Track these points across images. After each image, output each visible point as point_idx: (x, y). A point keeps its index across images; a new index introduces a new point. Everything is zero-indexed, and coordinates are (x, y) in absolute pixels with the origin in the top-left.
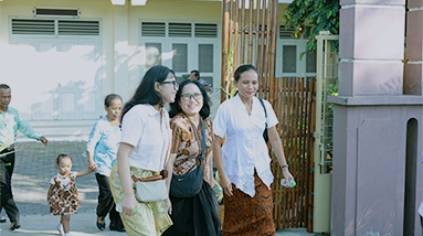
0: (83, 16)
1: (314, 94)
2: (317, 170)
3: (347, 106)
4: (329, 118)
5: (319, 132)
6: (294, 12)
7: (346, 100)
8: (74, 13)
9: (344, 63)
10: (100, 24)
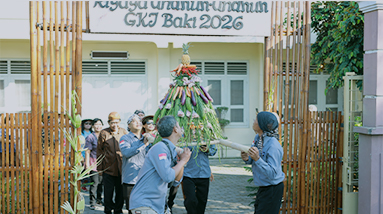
0: (131, 58)
1: (342, 125)
2: (345, 189)
3: (371, 135)
4: (355, 145)
5: (346, 158)
6: (316, 51)
7: (370, 131)
8: (124, 55)
9: (368, 99)
10: (146, 64)
